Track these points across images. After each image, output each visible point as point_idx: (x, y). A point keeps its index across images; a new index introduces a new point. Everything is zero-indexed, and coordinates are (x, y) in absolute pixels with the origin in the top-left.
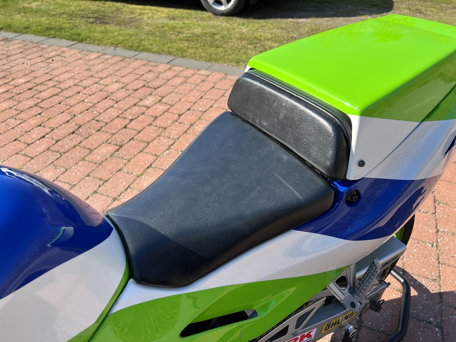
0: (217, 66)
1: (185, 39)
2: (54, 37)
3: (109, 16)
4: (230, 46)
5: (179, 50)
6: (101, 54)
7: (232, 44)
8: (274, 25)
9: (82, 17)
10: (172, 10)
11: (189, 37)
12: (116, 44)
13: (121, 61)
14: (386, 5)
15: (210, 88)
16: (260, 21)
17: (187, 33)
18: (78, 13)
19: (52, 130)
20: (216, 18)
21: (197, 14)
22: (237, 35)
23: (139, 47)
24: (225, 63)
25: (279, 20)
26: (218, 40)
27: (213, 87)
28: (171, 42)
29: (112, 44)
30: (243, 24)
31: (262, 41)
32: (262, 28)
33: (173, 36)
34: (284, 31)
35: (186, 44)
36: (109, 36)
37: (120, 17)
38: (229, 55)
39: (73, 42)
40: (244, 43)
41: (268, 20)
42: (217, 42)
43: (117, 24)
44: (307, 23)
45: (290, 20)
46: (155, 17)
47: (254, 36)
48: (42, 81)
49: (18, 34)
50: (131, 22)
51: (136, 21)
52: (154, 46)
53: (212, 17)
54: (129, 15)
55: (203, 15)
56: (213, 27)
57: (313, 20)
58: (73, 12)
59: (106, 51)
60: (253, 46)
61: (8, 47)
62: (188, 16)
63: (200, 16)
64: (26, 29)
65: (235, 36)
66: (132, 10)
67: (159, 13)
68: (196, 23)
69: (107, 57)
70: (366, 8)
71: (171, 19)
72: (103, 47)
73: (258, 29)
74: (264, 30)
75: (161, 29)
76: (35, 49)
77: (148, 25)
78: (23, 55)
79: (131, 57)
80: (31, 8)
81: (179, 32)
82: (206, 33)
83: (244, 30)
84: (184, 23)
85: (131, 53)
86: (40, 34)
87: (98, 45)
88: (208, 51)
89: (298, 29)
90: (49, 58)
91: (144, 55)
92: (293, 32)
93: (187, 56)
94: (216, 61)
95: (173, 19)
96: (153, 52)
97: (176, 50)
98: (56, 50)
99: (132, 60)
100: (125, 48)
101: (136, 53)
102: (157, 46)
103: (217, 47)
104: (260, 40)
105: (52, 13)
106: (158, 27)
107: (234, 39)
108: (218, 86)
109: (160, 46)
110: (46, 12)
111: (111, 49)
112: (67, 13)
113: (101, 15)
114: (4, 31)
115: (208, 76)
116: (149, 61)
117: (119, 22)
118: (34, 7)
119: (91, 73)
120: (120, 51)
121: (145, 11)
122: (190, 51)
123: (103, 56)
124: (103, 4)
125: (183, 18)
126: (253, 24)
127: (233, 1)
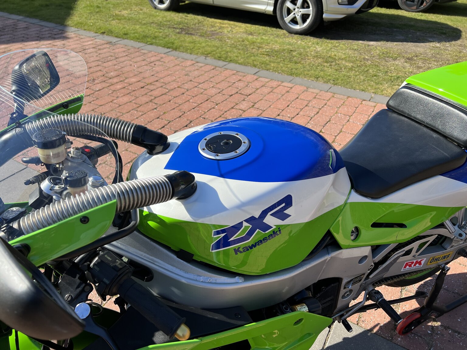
0: (298, 80)
1: (266, 53)
2: (151, 44)
3: (192, 28)
4: (307, 63)
5: (262, 64)
6: (194, 62)
7: (309, 61)
8: (346, 46)
9: (169, 27)
10: (249, 25)
11: (268, 52)
12: (206, 54)
13: (213, 69)
14: (455, 34)
15: (295, 98)
16: (332, 41)
17: (266, 48)
18: (165, 23)
19: (169, 123)
20: (290, 35)
21: (272, 31)
22: (312, 53)
23: (226, 58)
24: (305, 77)
25: (350, 41)
26: (296, 56)
27: (297, 98)
28: (254, 56)
29: (203, 54)
30: (318, 44)
31: (337, 60)
32: (335, 48)
33: (254, 50)
34: (356, 52)
35: (267, 58)
36: (199, 46)
37: (202, 29)
38: (309, 71)
39: (169, 50)
40: (320, 60)
41: (340, 41)
42: (295, 58)
43: (201, 36)
44: (378, 46)
45: (361, 42)
46: (234, 31)
47: (328, 55)
48: (150, 81)
49: (119, 39)
50: (213, 34)
51: (217, 34)
52: (240, 58)
53: (287, 35)
54: (210, 28)
55: (278, 33)
56: (290, 44)
57: (383, 44)
58: (161, 22)
59: (198, 60)
60: (329, 64)
61: (113, 50)
62: (264, 32)
63: (275, 32)
64: (125, 35)
65: (311, 54)
66: (213, 24)
67: (237, 28)
68: (273, 40)
69: (200, 65)
70: (435, 36)
71: (249, 34)
72: (195, 56)
73: (331, 48)
74: (337, 50)
75: (243, 43)
76: (137, 54)
77: (229, 38)
78: (129, 58)
79: (221, 66)
80: (123, 16)
81: (259, 47)
82: (284, 50)
83: (319, 49)
84: (262, 39)
85: (221, 63)
86: (139, 40)
87: (191, 54)
88: (289, 66)
89: (369, 51)
90: (151, 62)
91: (232, 65)
92: (365, 54)
93: (270, 69)
94: (297, 75)
95: (251, 34)
96: (239, 64)
97: (260, 63)
98: (155, 56)
99: (223, 69)
100: (215, 58)
101: (225, 63)
102: (242, 58)
103: (296, 63)
104: (335, 59)
105: (143, 22)
106: (239, 41)
107: (310, 56)
108: (301, 97)
109: (245, 58)
110: (137, 21)
111: (202, 58)
112: (156, 23)
113: (185, 26)
114: (106, 35)
115: (291, 88)
116: (237, 72)
117: (203, 34)
118: (126, 15)
119: (190, 78)
120: (210, 60)
121: (224, 26)
122: (272, 65)
123: (197, 64)
124: (186, 16)
125: (259, 34)
126: (326, 43)
127: (308, 21)
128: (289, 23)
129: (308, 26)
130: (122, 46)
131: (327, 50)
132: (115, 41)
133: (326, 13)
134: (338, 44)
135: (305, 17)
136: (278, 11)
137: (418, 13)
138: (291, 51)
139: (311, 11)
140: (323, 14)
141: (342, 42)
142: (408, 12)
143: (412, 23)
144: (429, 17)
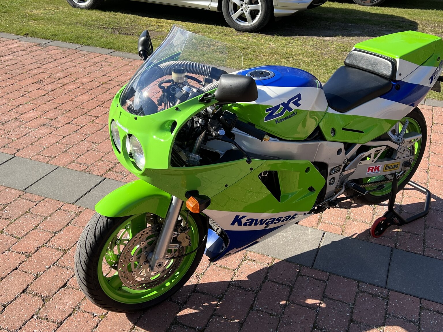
1: (218, 50)
2: (88, 45)
3: (125, 28)
7: (265, 57)
9: (98, 28)
11: (220, 49)
14: (412, 27)
16: (286, 38)
17: (218, 45)
18: (93, 23)
20: (239, 33)
22: (267, 50)
25: (305, 37)
26: (250, 54)
28: (207, 54)
33: (205, 48)
35: (221, 55)
39: (110, 51)
41: (294, 37)
44: (334, 41)
47: (284, 52)
49: (48, 41)
50: (152, 34)
51: (157, 33)
53: (236, 32)
54: (146, 27)
55: (225, 31)
57: (339, 38)
58: (87, 22)
62: (210, 30)
63: (222, 31)
64: (54, 37)
66: (148, 23)
68: (222, 38)
70: (392, 29)
73: (286, 45)
74: (293, 46)
76: (76, 55)
80: (39, 16)
81: (210, 45)
83: (273, 45)
84: (209, 37)
89: (326, 46)
90: (97, 63)
93: (227, 65)
104: (292, 55)
105: (67, 22)
110: (59, 21)
112: (81, 23)
118: (41, 15)
126: (280, 40)
127: (258, 17)
128: (236, 19)
129: (258, 23)
130: (55, 48)
131: (282, 46)
132: (44, 43)
133: (276, 8)
134: (292, 40)
135: (254, 14)
136: (224, 7)
137: (373, 7)
138: (244, 48)
139: (260, 6)
140: (274, 9)
141: (296, 38)
142: (362, 6)
143: (368, 17)
144: (385, 11)
